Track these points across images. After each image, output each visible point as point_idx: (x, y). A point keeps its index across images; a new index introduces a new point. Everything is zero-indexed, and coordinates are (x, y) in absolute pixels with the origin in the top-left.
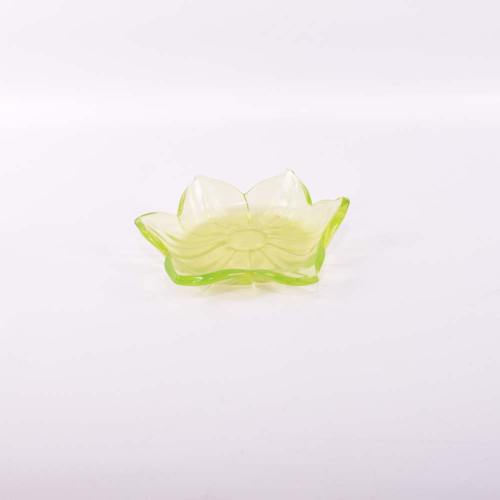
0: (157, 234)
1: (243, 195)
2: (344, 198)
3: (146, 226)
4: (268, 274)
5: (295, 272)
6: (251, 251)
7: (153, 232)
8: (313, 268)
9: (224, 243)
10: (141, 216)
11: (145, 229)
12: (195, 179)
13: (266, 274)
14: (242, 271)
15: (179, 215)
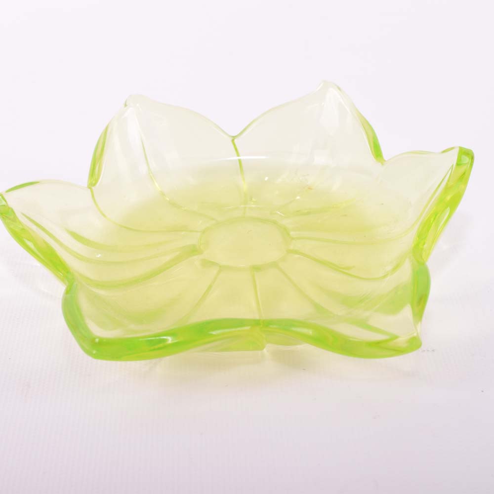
0: (44, 229)
1: (230, 139)
2: (461, 149)
3: (18, 215)
4: (299, 330)
5: (363, 324)
6: (256, 268)
7: (34, 228)
8: (407, 312)
9: (193, 251)
10: (7, 191)
11: (15, 219)
12: (126, 105)
13: (294, 329)
14: (240, 323)
15: (91, 185)
